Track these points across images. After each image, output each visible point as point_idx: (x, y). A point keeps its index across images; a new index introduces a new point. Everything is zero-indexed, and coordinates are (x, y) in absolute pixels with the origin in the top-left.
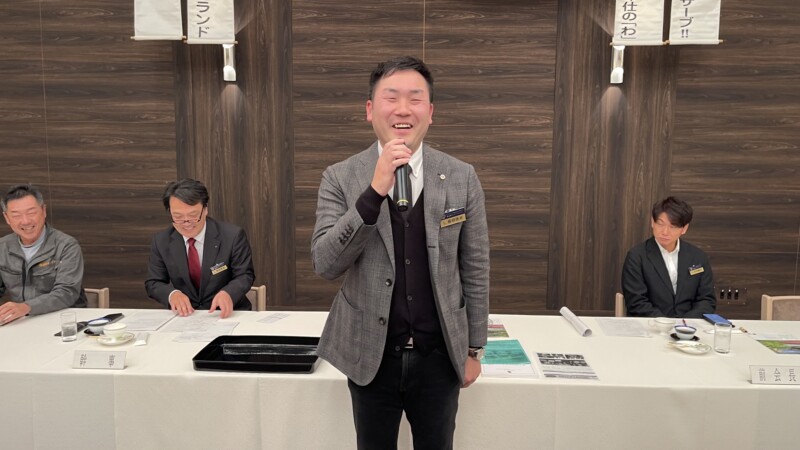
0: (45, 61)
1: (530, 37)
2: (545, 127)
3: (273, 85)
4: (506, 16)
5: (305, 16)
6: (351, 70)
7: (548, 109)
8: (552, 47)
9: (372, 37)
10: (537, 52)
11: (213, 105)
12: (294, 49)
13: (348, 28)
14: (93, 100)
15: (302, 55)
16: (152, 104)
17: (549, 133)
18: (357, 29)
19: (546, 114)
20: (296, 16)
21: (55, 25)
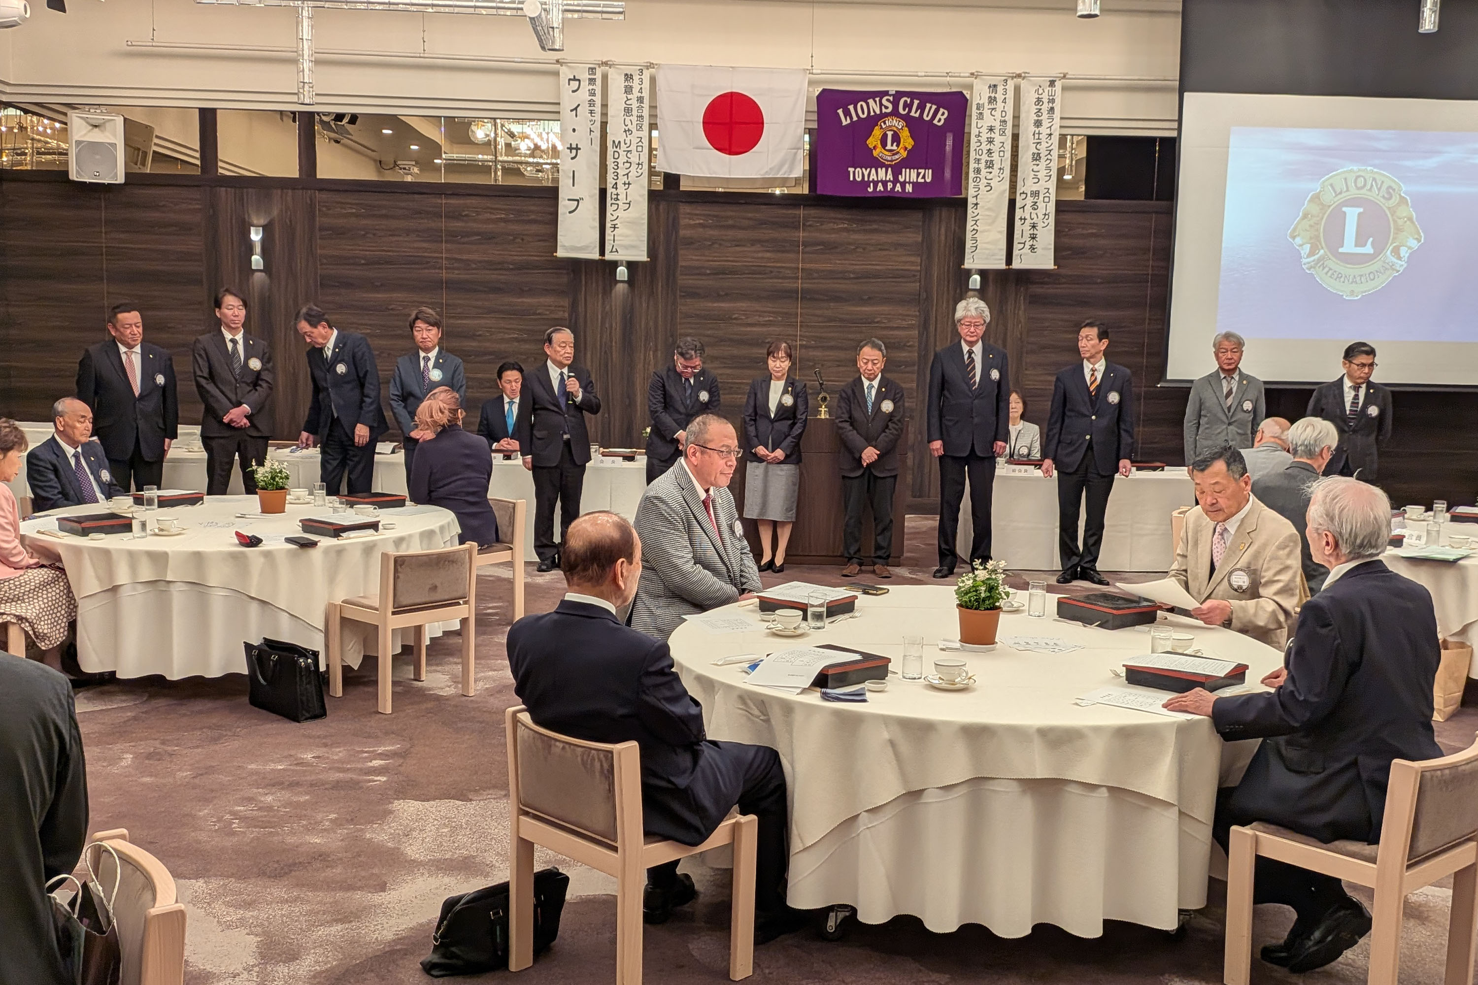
0: (446, 258)
1: (897, 246)
2: (910, 327)
3: (660, 284)
4: (875, 226)
5: (692, 222)
6: (733, 272)
7: (914, 311)
8: (919, 255)
9: (753, 242)
10: (904, 259)
11: (603, 303)
12: (681, 252)
13: (731, 233)
14: (491, 295)
15: (687, 258)
16: (548, 300)
17: (916, 332)
18: (740, 234)
19: (913, 316)
20: (684, 221)
21: (458, 225)
